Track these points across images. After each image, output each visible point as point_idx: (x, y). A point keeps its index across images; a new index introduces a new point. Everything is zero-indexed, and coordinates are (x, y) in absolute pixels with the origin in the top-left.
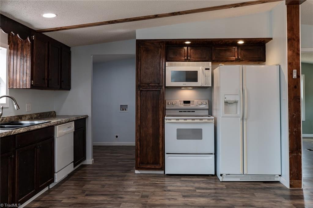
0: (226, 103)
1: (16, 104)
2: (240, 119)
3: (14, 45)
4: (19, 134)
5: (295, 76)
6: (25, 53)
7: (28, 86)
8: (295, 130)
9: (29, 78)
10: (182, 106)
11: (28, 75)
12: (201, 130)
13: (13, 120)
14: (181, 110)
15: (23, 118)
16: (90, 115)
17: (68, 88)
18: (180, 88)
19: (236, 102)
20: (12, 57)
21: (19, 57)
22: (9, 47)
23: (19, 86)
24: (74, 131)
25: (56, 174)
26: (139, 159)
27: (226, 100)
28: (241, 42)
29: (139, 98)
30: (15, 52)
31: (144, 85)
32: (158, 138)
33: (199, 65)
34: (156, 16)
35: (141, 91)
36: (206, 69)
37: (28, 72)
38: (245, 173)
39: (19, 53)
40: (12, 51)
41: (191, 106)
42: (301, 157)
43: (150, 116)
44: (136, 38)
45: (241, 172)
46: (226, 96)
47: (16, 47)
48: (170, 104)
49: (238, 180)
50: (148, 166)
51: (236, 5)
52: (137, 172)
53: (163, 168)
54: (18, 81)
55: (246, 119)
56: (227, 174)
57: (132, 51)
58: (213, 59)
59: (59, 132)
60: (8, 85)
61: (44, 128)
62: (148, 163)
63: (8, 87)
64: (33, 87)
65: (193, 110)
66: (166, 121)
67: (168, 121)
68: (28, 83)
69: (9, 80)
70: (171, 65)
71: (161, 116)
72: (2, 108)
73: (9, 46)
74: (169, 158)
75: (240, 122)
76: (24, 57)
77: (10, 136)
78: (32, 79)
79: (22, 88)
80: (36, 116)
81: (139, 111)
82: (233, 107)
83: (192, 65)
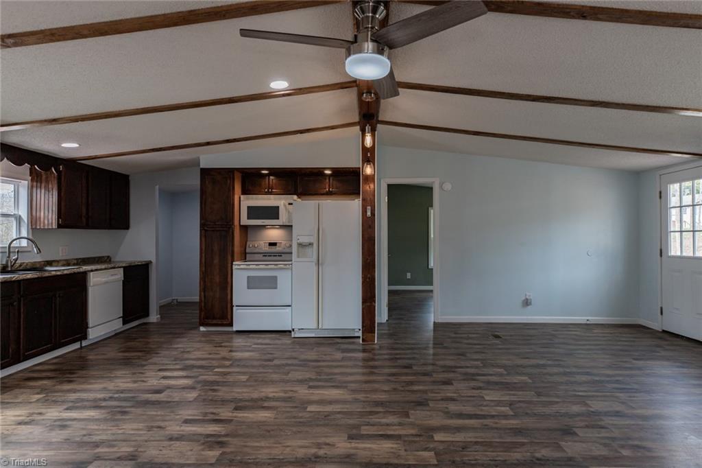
0: (300, 245)
1: (36, 246)
2: (314, 264)
3: (37, 177)
4: (23, 280)
5: (369, 214)
6: (50, 186)
7: (55, 226)
8: (369, 276)
9: (55, 216)
10: (267, 249)
11: (54, 213)
12: (276, 277)
13: (38, 266)
14: (265, 254)
15: (54, 264)
16: (154, 261)
17: (126, 226)
18: (264, 227)
19: (311, 244)
20: (34, 190)
21: (43, 191)
22: (32, 180)
23: (44, 226)
24: (123, 279)
25: (90, 330)
26: (203, 313)
27: (298, 241)
28: (328, 172)
29: (203, 239)
30: (39, 184)
31: (209, 223)
32: (226, 288)
33: (280, 199)
34: (208, 144)
35: (206, 231)
36: (290, 204)
37: (54, 209)
38: (320, 327)
39: (43, 185)
40: (35, 184)
41: (277, 249)
42: (375, 307)
43: (216, 261)
44: (199, 166)
45: (315, 326)
46: (298, 237)
47: (39, 179)
48: (251, 246)
49: (313, 335)
50: (215, 322)
51: (301, 132)
52: (202, 329)
53: (231, 324)
54: (42, 220)
55: (322, 264)
56: (299, 329)
57: (195, 181)
58: (299, 192)
59: (95, 279)
60: (30, 224)
61: (67, 274)
62: (214, 318)
63: (30, 227)
64: (59, 226)
65: (280, 254)
66: (234, 267)
67: (236, 267)
68: (54, 221)
69: (32, 219)
70: (248, 199)
71: (230, 262)
72: (18, 252)
73: (30, 178)
74: (238, 311)
75: (315, 268)
76: (49, 191)
77: (11, 281)
78: (59, 216)
79: (46, 227)
80: (75, 262)
81: (203, 255)
82: (309, 250)
83: (275, 199)
